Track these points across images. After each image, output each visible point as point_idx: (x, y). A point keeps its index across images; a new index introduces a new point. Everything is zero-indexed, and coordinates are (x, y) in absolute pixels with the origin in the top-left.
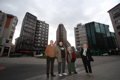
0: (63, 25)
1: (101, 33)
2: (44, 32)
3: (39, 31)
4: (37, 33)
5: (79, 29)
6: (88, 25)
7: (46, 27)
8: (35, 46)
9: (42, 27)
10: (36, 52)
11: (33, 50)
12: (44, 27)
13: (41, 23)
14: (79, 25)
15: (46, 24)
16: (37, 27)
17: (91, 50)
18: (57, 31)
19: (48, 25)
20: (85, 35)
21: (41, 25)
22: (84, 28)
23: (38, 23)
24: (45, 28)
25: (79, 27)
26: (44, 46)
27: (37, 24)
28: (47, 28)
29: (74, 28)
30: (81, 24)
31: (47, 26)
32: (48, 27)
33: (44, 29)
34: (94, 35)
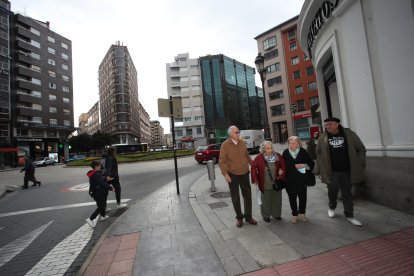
1: (237, 86)
2: (52, 68)
3: (29, 65)
4: (21, 72)
5: (182, 70)
6: (208, 62)
7: (60, 50)
8: (19, 125)
9: (44, 47)
10: (27, 149)
11: (15, 143)
12: (51, 51)
13: (33, 31)
14: (182, 58)
15: (60, 39)
16: (15, 45)
17: (212, 133)
19: (69, 43)
20: (198, 90)
21: (37, 38)
22: (197, 71)
23: (22, 30)
24: (57, 52)
25: (180, 64)
27: (14, 32)
28: (65, 56)
29: (168, 65)
30: (187, 54)
31: (65, 46)
32: (69, 52)
33: (51, 56)
34: (221, 94)
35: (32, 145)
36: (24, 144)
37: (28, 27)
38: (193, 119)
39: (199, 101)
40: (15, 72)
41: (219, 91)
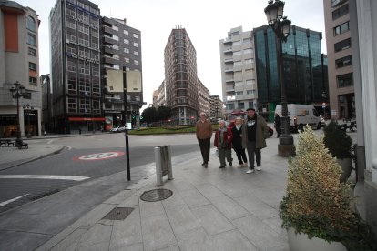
0: (184, 30)
1: (296, 55)
2: (127, 56)
3: (111, 55)
4: (107, 61)
5: (234, 44)
6: (262, 32)
7: (132, 40)
8: (106, 101)
9: (121, 39)
10: (111, 119)
11: (104, 114)
12: (126, 42)
13: (114, 28)
14: (235, 33)
15: (133, 31)
16: (103, 41)
17: (264, 107)
18: (166, 48)
19: (138, 33)
20: (251, 63)
21: (116, 33)
22: (250, 44)
23: (107, 29)
24: (130, 42)
25: (234, 38)
26: (133, 99)
27: (103, 31)
28: (136, 45)
29: (221, 41)
30: (240, 28)
31: (136, 36)
32: (139, 41)
33: (126, 46)
34: (276, 65)
35: (114, 116)
36: (109, 115)
37: (111, 26)
38: (245, 93)
39: (252, 74)
40: (103, 61)
41: (273, 63)
